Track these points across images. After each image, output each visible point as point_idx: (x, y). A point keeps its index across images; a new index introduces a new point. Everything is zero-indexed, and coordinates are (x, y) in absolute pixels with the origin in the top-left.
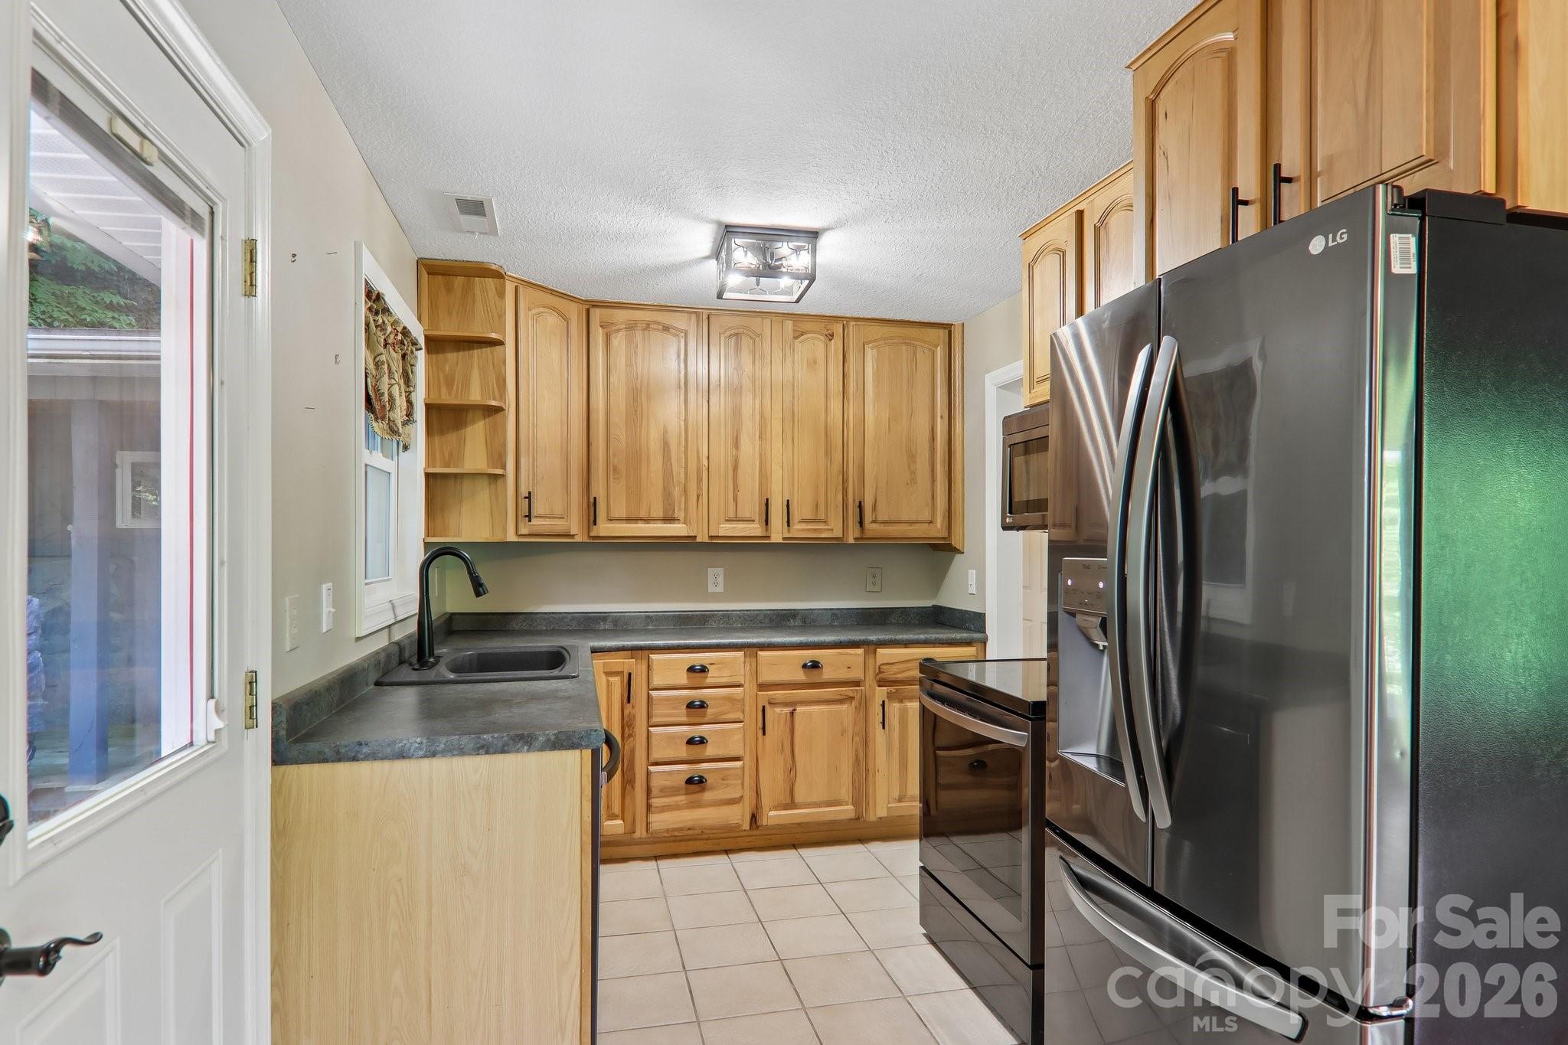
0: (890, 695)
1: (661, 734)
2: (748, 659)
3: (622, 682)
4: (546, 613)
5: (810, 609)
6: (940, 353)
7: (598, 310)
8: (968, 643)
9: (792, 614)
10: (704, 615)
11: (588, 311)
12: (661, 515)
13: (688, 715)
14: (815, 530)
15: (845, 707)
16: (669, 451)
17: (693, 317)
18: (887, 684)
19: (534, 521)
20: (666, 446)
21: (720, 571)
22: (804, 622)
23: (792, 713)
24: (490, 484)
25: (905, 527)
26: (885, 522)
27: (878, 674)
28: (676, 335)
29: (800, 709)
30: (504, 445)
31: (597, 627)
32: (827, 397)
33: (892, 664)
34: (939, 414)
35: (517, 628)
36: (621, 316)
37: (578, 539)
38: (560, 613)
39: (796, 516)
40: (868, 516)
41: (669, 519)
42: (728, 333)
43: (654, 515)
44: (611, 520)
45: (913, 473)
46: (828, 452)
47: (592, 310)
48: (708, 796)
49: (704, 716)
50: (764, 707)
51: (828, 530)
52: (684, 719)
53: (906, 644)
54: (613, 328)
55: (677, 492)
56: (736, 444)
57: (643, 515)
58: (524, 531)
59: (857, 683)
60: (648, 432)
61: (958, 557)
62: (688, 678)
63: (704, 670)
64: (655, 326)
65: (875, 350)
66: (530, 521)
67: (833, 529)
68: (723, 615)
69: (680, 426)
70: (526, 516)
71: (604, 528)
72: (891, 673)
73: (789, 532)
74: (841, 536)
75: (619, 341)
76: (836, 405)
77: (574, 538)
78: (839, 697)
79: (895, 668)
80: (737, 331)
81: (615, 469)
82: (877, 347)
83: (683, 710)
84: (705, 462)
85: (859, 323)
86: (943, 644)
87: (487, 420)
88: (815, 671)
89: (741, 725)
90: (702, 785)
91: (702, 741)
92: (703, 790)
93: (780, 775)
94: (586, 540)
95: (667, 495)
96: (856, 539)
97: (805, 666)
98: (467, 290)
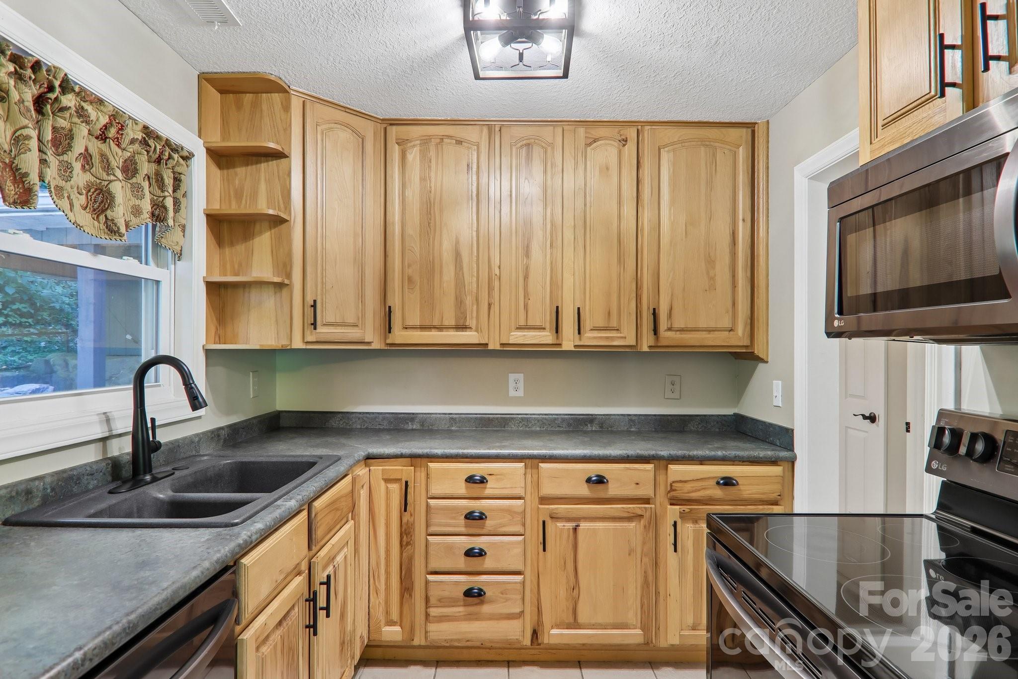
0: (683, 515)
1: (439, 544)
2: (529, 471)
3: (401, 489)
4: (360, 413)
5: (607, 415)
6: (742, 153)
7: (394, 128)
8: (774, 462)
9: (590, 419)
10: (504, 418)
11: (385, 129)
12: (453, 323)
13: (466, 526)
14: (607, 338)
15: (632, 525)
16: (461, 262)
17: (485, 130)
18: (679, 503)
19: (320, 329)
20: (458, 256)
21: (521, 377)
22: (601, 427)
23: (575, 529)
24: (275, 293)
25: (704, 335)
26: (682, 330)
27: (669, 492)
28: (469, 148)
29: (584, 525)
30: (289, 255)
31: (406, 427)
32: (620, 203)
33: (685, 482)
34: (741, 217)
35: (335, 425)
36: (416, 131)
37: (375, 346)
38: (373, 413)
39: (587, 324)
40: (663, 324)
41: (461, 327)
42: (519, 145)
43: (446, 323)
44: (406, 328)
45: (712, 279)
46: (621, 260)
47: (389, 128)
48: (486, 609)
49: (483, 527)
50: (544, 522)
51: (622, 338)
52: (462, 530)
53: (702, 461)
54: (409, 145)
55: (469, 300)
56: (527, 254)
57: (436, 323)
58: (310, 338)
59: (647, 501)
60: (441, 244)
61: (761, 366)
62: (467, 488)
63: (483, 480)
64: (449, 141)
65: (671, 154)
66: (315, 328)
67: (626, 337)
68: (522, 419)
69: (472, 238)
70: (312, 324)
71: (399, 336)
72: (684, 491)
73: (580, 339)
74: (634, 344)
75: (413, 156)
76: (629, 210)
77: (371, 345)
78: (626, 515)
79: (688, 487)
80: (528, 141)
81: (410, 279)
82: (674, 150)
83: (462, 520)
84: (497, 272)
85: (654, 127)
86: (743, 462)
87: (273, 231)
88: (600, 486)
89: (521, 538)
90: (481, 598)
91: (481, 553)
92: (482, 603)
93: (562, 593)
94: (383, 347)
95: (459, 303)
96: (650, 347)
97: (589, 480)
98: (256, 105)
